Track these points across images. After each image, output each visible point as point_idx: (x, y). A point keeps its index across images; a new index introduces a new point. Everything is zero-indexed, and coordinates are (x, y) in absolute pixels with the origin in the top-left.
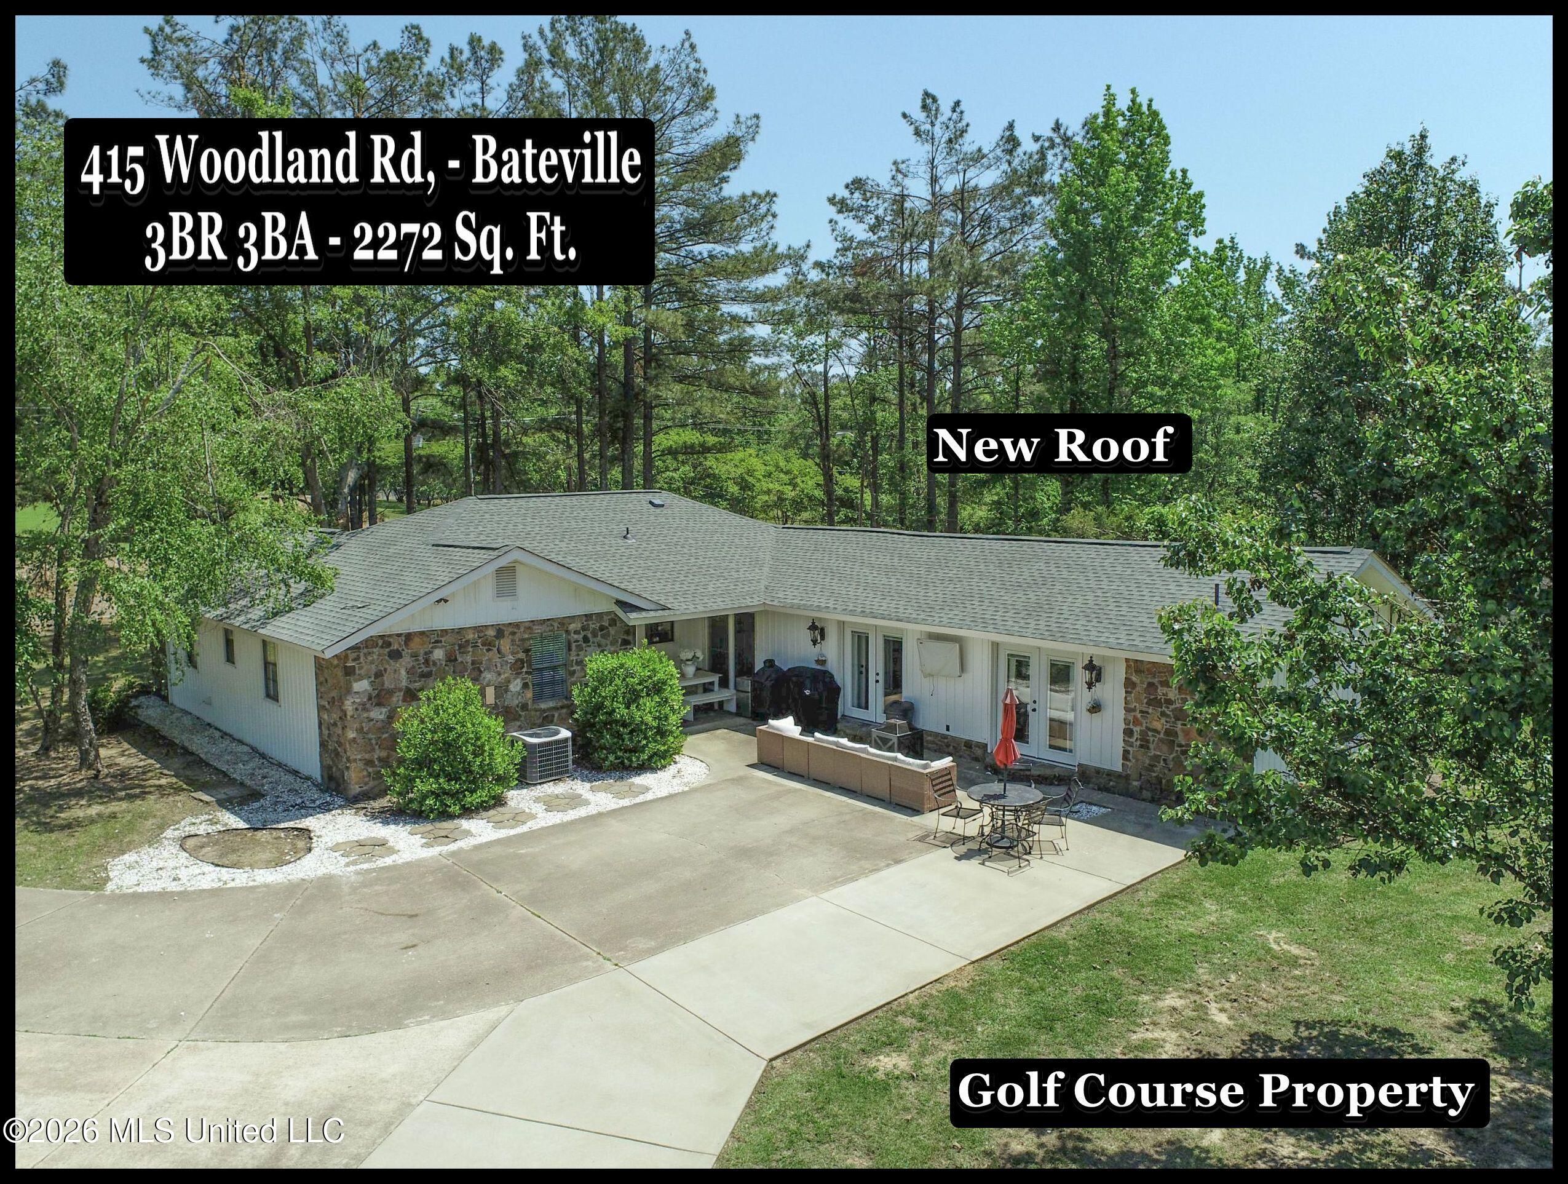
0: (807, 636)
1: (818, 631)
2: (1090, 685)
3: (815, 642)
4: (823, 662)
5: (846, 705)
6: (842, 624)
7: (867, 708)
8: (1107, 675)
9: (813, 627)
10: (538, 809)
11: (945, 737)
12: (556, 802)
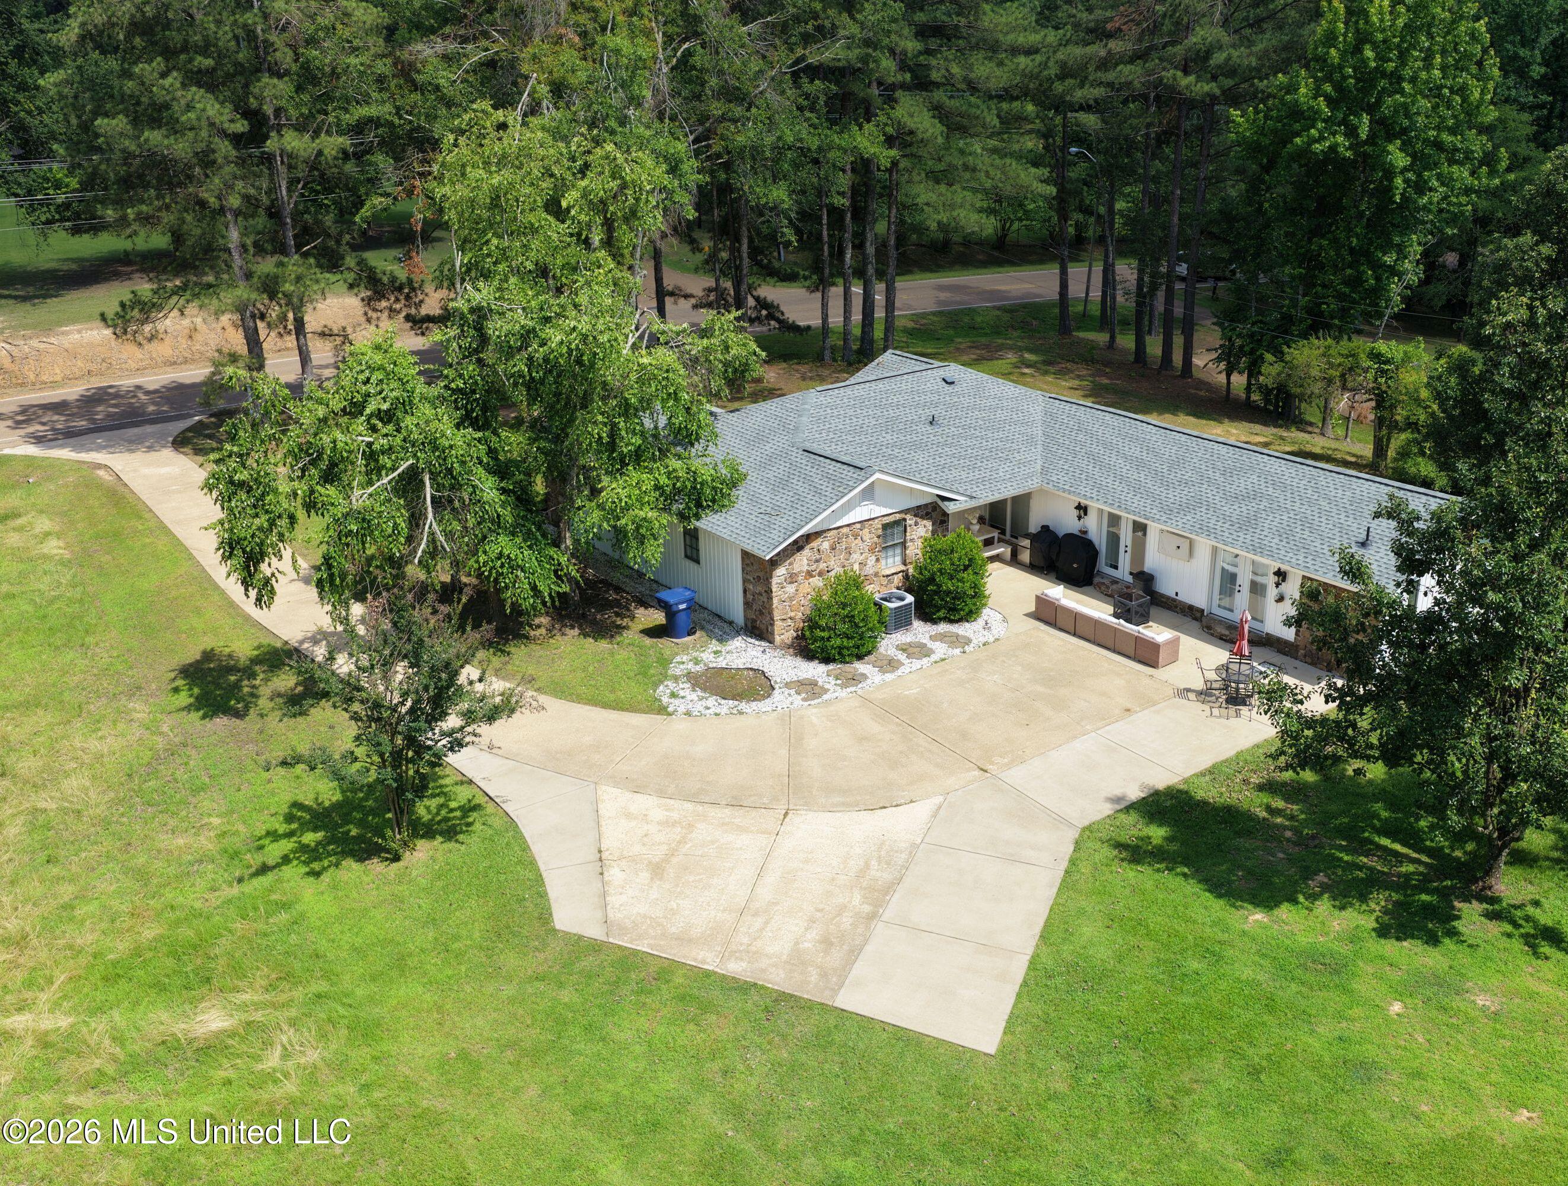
0: (1076, 512)
1: (1082, 510)
2: (1278, 585)
3: (1080, 518)
4: (1085, 532)
5: (1102, 565)
6: (1101, 511)
7: (1116, 568)
8: (1290, 578)
9: (1079, 507)
10: (902, 657)
11: (1174, 600)
12: (911, 650)
